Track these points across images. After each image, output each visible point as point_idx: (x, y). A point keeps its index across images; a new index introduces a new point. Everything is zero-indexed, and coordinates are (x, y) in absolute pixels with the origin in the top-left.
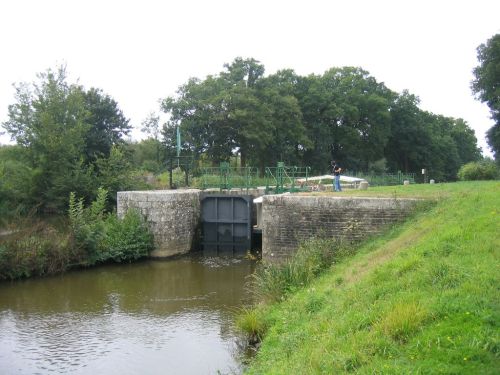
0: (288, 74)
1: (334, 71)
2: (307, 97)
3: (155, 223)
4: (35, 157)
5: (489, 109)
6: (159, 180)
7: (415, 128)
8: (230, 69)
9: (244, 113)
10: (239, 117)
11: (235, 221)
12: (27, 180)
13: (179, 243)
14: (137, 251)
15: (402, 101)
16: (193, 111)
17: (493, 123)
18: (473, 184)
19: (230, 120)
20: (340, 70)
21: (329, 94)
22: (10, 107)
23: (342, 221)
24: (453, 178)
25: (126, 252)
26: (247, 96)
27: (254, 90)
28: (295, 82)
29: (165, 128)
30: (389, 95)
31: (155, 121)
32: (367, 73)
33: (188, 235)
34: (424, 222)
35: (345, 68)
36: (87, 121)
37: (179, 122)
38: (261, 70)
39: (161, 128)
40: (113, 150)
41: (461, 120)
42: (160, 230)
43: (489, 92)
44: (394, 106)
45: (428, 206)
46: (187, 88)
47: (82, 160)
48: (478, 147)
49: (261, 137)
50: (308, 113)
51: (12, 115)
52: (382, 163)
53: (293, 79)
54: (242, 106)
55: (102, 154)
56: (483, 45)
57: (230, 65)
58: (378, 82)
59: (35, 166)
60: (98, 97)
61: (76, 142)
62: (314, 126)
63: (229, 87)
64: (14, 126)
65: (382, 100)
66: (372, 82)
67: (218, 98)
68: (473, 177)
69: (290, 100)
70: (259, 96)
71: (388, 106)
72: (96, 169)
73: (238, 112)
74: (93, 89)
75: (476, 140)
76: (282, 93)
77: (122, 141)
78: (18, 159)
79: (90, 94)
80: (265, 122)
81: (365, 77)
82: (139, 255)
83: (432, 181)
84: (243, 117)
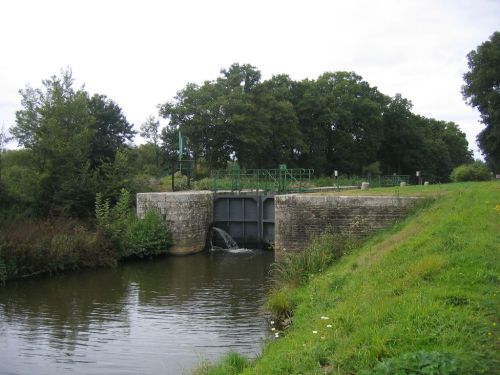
0: (282, 80)
1: (327, 76)
2: (302, 102)
3: (173, 222)
4: (42, 161)
5: (480, 113)
6: (161, 184)
7: (408, 132)
8: (227, 75)
9: (242, 119)
10: (236, 122)
11: (246, 220)
12: (35, 184)
13: (195, 241)
14: (159, 248)
15: (394, 105)
16: (191, 116)
17: (484, 127)
18: (466, 184)
19: (228, 125)
20: (333, 75)
21: (323, 99)
22: (18, 113)
23: (348, 218)
24: (446, 180)
25: (148, 249)
26: (244, 102)
27: (251, 96)
28: (290, 87)
29: (164, 132)
30: (382, 99)
31: (154, 126)
32: (360, 78)
33: (203, 233)
34: (424, 216)
35: (339, 73)
36: (92, 127)
37: (178, 127)
38: (257, 75)
39: (160, 132)
40: (118, 154)
41: (452, 124)
42: (178, 228)
43: (479, 97)
44: (386, 110)
45: (427, 203)
46: (186, 93)
47: (89, 164)
48: (469, 150)
49: (258, 142)
50: (303, 117)
51: (20, 121)
52: (375, 166)
53: (288, 85)
54: (239, 111)
55: (108, 159)
56: (473, 52)
57: (227, 71)
58: (371, 86)
59: (42, 171)
60: (102, 103)
61: (83, 147)
62: (309, 131)
63: (227, 93)
64: (22, 132)
65: (375, 104)
66: (365, 87)
67: (216, 103)
68: (465, 178)
69: (286, 104)
70: (255, 101)
71: (381, 111)
72: (102, 173)
73: (236, 116)
74: (97, 95)
75: (467, 144)
76: (279, 98)
77: (125, 146)
78: (25, 164)
79: (94, 100)
80: (262, 127)
81: (358, 82)
82: (160, 252)
83: (426, 183)
84: (240, 122)
